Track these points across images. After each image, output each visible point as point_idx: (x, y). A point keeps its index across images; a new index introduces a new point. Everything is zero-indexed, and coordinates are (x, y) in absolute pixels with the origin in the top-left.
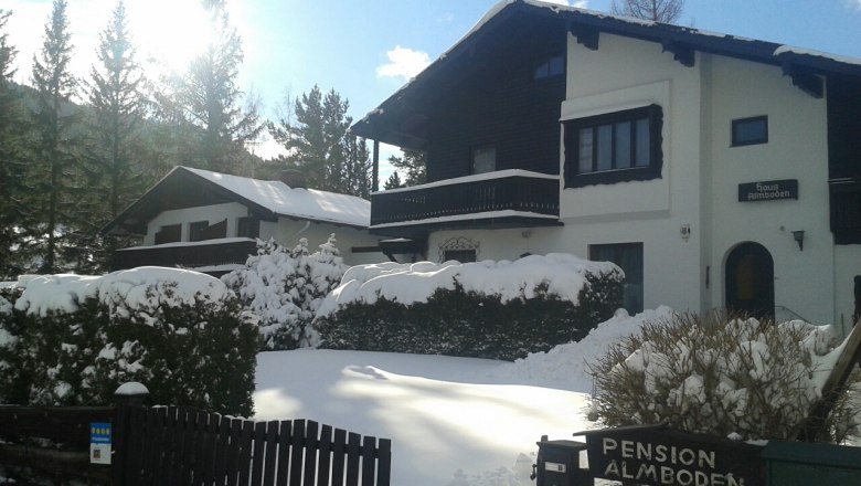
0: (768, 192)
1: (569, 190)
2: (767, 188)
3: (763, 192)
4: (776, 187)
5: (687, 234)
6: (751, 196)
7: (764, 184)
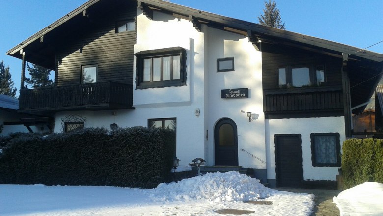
0: (235, 94)
1: (138, 91)
2: (235, 92)
3: (233, 94)
4: (239, 92)
5: (198, 114)
6: (227, 95)
7: (233, 90)
